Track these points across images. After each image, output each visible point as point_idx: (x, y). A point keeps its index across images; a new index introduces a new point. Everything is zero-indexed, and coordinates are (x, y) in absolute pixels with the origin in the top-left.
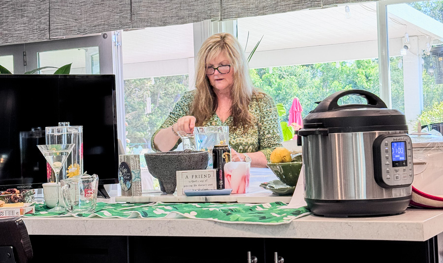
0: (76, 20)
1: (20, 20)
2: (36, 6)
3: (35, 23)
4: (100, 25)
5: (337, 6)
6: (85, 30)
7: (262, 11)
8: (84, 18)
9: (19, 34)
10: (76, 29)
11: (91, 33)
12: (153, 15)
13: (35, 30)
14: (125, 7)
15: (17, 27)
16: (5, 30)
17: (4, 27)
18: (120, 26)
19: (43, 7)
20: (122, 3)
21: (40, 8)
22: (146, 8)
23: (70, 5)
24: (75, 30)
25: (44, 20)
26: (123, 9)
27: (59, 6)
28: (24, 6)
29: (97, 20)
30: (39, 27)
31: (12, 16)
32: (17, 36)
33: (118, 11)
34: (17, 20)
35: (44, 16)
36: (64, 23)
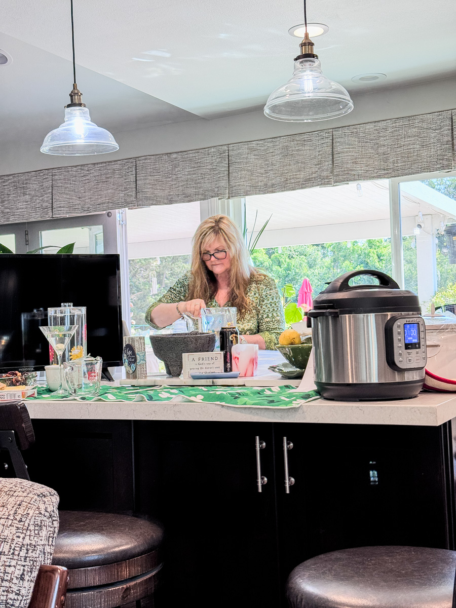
0: (79, 198)
1: (22, 198)
2: (39, 183)
3: (38, 201)
4: (104, 203)
5: (348, 184)
6: (89, 208)
7: (271, 189)
8: (88, 196)
9: (20, 212)
10: (80, 207)
11: (95, 211)
12: (159, 193)
13: (38, 209)
14: (130, 184)
15: (20, 205)
16: (6, 208)
17: (6, 206)
18: (125, 204)
19: (46, 184)
20: (127, 181)
21: (42, 185)
22: (151, 186)
23: (73, 183)
24: (78, 208)
25: (47, 197)
26: (128, 186)
27: (62, 183)
28: (26, 183)
29: (101, 198)
30: (42, 205)
31: (13, 194)
32: (19, 215)
33: (123, 189)
34: (19, 198)
35: (46, 194)
36: (67, 201)
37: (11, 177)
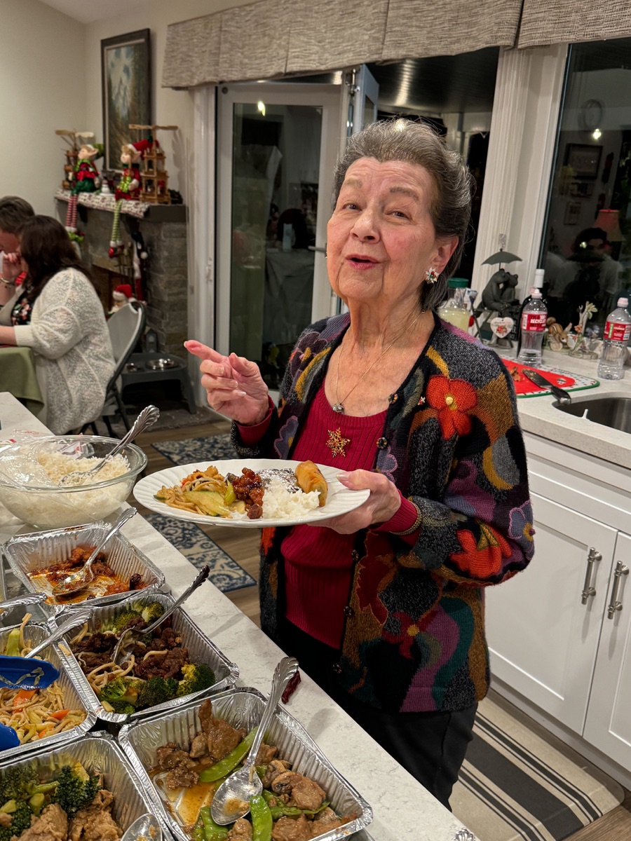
0: (319, 42)
1: (262, 41)
6: (327, 59)
8: (329, 38)
14: (378, 18)
16: (246, 57)
17: (246, 53)
20: (376, 11)
21: (281, 21)
22: (405, 21)
23: (316, 15)
24: (314, 60)
26: (376, 22)
27: (301, 16)
28: (268, 17)
29: (343, 42)
31: (255, 34)
33: (369, 27)
34: (259, 41)
35: (284, 34)
36: (303, 47)
37: (253, 8)
